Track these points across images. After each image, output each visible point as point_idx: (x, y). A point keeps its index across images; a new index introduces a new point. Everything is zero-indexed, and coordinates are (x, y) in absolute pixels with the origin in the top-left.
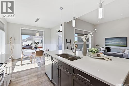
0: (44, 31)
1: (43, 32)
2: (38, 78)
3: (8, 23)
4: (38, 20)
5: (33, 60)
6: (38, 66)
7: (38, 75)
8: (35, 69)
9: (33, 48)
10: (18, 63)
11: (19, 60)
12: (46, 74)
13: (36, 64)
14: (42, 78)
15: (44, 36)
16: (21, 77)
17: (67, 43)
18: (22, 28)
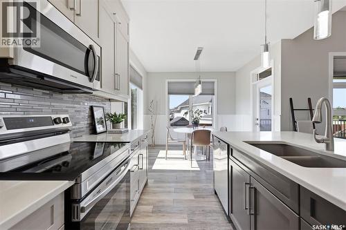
0: (216, 81)
1: (213, 83)
2: (196, 197)
3: (147, 73)
4: (199, 53)
5: (188, 152)
6: (199, 169)
7: (196, 190)
8: (191, 174)
9: (190, 124)
10: (162, 153)
11: (162, 147)
12: (216, 193)
13: (195, 164)
14: (207, 199)
15: (216, 93)
16: (163, 182)
17: (293, 110)
18: (170, 80)
